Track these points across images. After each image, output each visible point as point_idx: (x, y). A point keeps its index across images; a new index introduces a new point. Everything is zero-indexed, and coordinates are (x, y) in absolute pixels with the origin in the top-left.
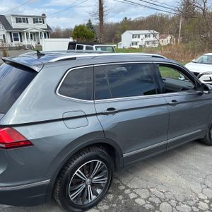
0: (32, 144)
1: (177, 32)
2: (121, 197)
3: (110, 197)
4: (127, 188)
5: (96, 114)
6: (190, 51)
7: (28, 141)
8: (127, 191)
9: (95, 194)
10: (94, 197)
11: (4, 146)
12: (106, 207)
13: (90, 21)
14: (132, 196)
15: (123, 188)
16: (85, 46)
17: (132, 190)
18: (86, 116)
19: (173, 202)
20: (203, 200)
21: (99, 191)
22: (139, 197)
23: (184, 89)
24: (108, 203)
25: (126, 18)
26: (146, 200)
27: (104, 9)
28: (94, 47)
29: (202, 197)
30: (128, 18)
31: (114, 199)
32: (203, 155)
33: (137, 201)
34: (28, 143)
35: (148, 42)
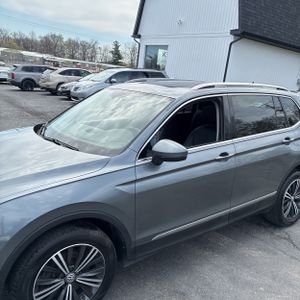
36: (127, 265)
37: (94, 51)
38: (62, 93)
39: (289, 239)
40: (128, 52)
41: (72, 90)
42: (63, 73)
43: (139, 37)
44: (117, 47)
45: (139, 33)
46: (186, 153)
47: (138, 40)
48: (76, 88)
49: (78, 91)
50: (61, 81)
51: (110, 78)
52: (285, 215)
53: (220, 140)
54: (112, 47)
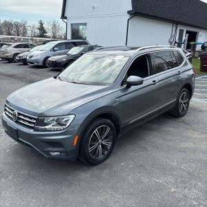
36: (120, 136)
37: (25, 29)
38: (19, 61)
39: (184, 122)
40: (50, 28)
41: (28, 58)
42: (16, 47)
43: (66, 18)
44: (42, 24)
45: (65, 15)
46: (143, 81)
47: (65, 20)
48: (31, 57)
49: (33, 59)
50: (17, 52)
51: (53, 48)
52: (180, 111)
53: (150, 75)
54: (38, 25)
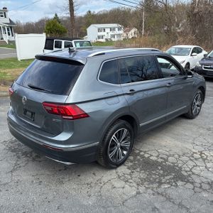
0: (88, 116)
1: (141, 26)
2: (139, 157)
3: (131, 158)
4: (141, 151)
5: (123, 94)
6: (156, 44)
7: (86, 114)
8: (142, 153)
9: (123, 155)
10: (122, 157)
11: (71, 118)
12: (130, 164)
13: (56, 15)
14: (146, 156)
15: (138, 151)
16: (63, 42)
17: (145, 152)
18: (118, 96)
19: (176, 156)
20: (196, 153)
21: (125, 152)
22: (151, 156)
23: (172, 75)
24: (131, 162)
25: (90, 12)
26: (157, 156)
27: (75, 4)
28: (73, 42)
29: (194, 151)
30: (92, 12)
31: (134, 159)
32: (188, 126)
33: (151, 158)
34: (86, 115)
35: (113, 36)
